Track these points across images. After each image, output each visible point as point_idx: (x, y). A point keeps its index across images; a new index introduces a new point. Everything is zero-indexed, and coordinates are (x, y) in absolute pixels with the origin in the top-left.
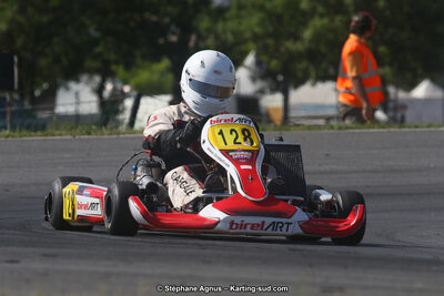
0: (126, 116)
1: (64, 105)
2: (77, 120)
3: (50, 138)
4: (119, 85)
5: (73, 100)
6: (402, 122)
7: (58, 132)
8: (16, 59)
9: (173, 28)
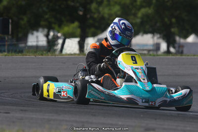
0: (59, 46)
1: (31, 42)
2: (37, 49)
3: (24, 56)
5: (35, 40)
6: (182, 53)
7: (28, 54)
8: (10, 21)
9: (81, 8)
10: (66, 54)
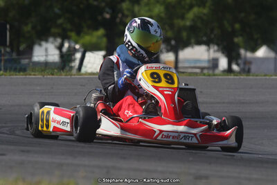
0: (76, 63)
1: (37, 56)
2: (46, 66)
3: (28, 76)
4: (73, 45)
5: (44, 53)
6: (248, 72)
8: (8, 26)
9: (107, 10)
10: (87, 74)
